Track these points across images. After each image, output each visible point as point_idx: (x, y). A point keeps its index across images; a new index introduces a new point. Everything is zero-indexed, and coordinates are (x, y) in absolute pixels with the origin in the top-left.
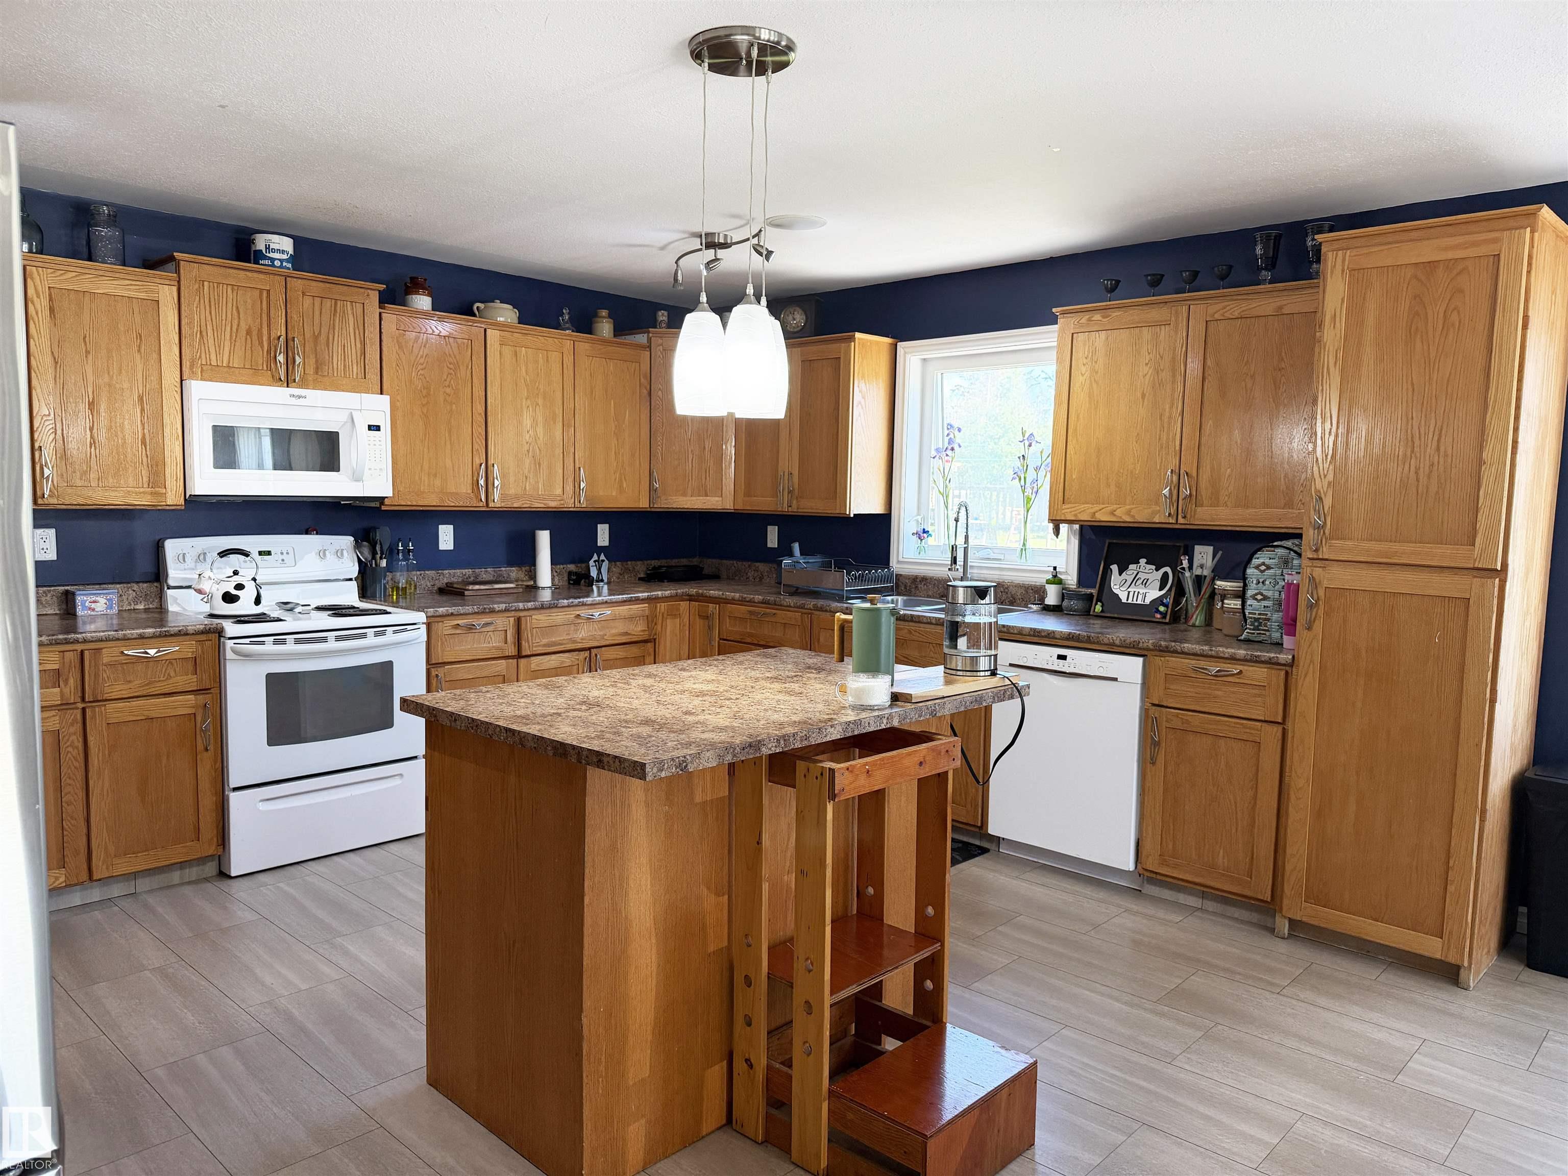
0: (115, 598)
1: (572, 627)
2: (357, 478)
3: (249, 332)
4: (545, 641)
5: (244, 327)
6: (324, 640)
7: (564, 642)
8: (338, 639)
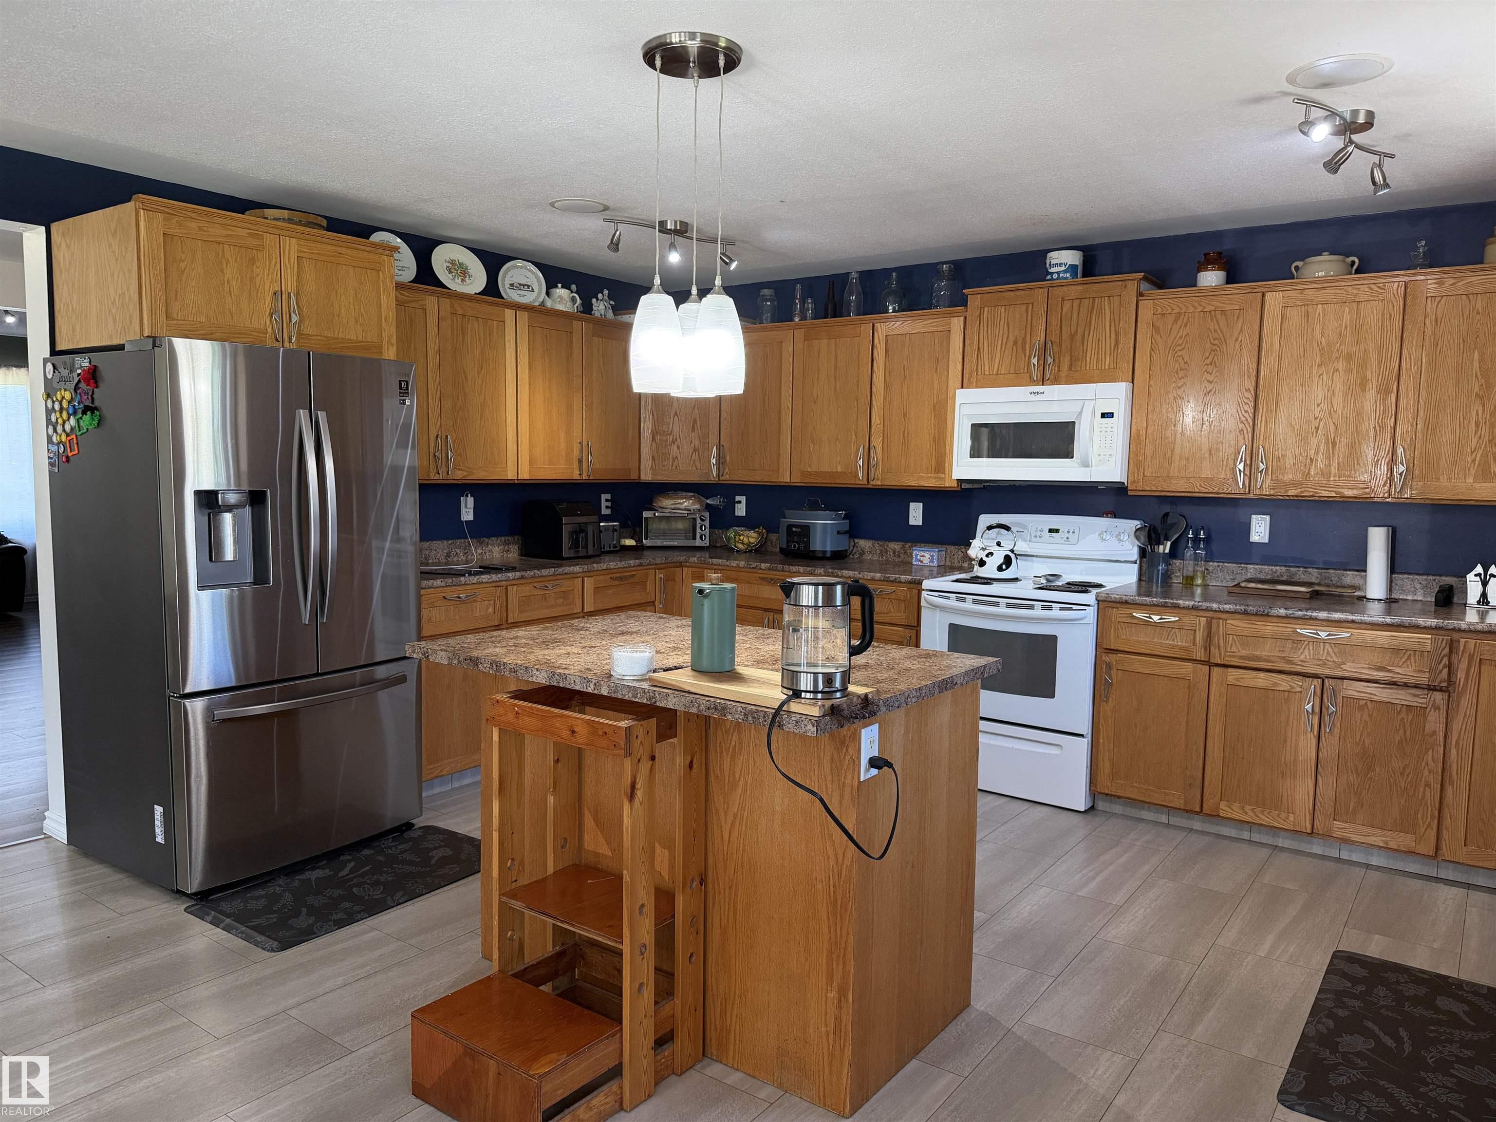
0: (935, 555)
1: (1289, 644)
2: (1086, 464)
3: (1015, 343)
4: (1244, 653)
5: (1011, 339)
6: (996, 604)
7: (1273, 659)
8: (1009, 606)
